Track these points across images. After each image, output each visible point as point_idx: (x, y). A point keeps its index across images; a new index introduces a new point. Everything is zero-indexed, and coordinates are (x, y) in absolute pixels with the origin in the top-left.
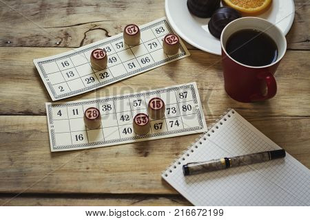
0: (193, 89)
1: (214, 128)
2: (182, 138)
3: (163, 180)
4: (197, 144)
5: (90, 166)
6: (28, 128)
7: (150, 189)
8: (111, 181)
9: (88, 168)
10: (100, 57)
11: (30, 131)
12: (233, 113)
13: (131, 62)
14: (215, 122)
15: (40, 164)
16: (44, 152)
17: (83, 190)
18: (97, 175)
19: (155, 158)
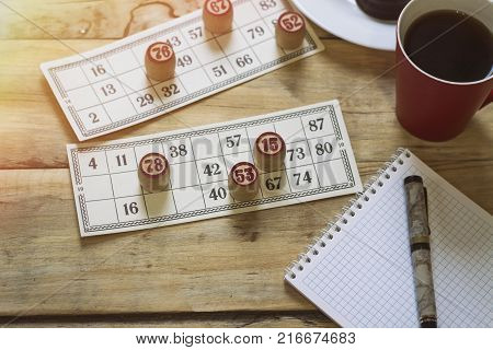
0: (332, 112)
1: (374, 186)
2: (317, 205)
3: (287, 285)
4: (346, 216)
5: (153, 261)
6: (36, 193)
7: (263, 301)
8: (192, 288)
9: (149, 266)
10: (163, 58)
11: (40, 198)
12: (408, 156)
13: (218, 64)
14: (374, 173)
15: (62, 259)
16: (67, 237)
17: (143, 308)
18: (167, 278)
19: (272, 243)
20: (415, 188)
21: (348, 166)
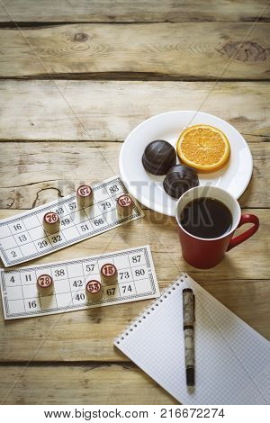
0: (146, 253)
1: (166, 294)
2: (133, 304)
3: (115, 347)
4: (149, 310)
5: (43, 333)
7: (102, 356)
8: (64, 348)
9: (41, 336)
10: (53, 221)
12: (186, 277)
13: (84, 224)
14: (167, 286)
17: (37, 359)
18: (50, 342)
19: (108, 325)
20: (188, 294)
21: (153, 282)
